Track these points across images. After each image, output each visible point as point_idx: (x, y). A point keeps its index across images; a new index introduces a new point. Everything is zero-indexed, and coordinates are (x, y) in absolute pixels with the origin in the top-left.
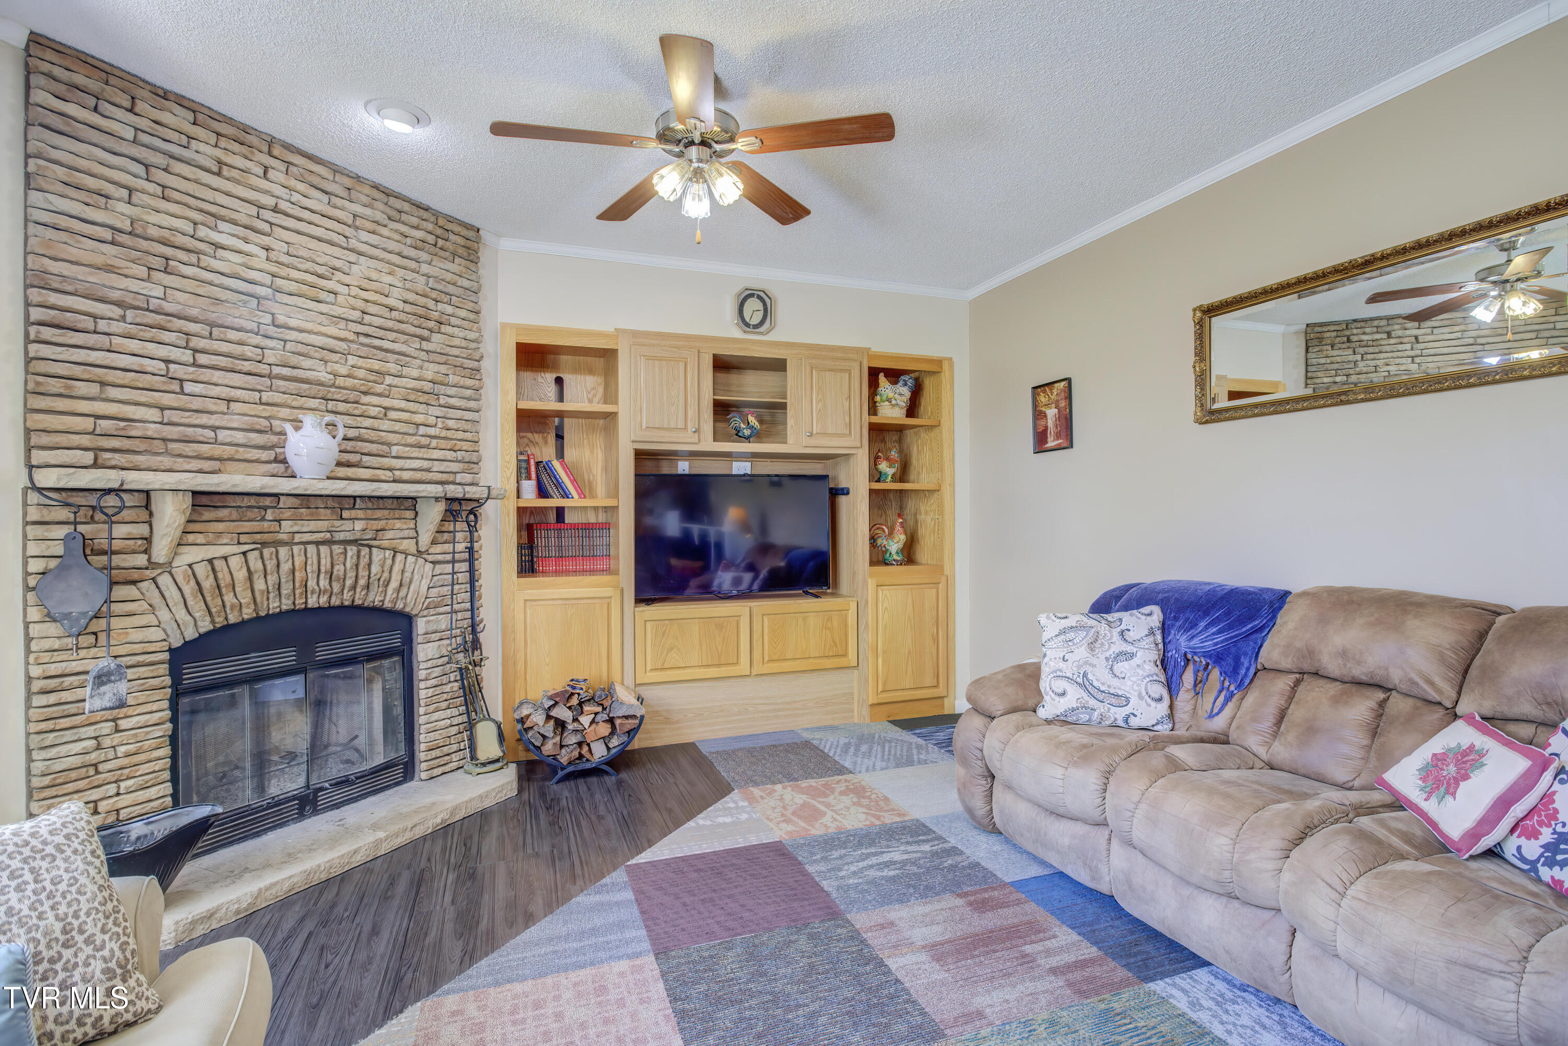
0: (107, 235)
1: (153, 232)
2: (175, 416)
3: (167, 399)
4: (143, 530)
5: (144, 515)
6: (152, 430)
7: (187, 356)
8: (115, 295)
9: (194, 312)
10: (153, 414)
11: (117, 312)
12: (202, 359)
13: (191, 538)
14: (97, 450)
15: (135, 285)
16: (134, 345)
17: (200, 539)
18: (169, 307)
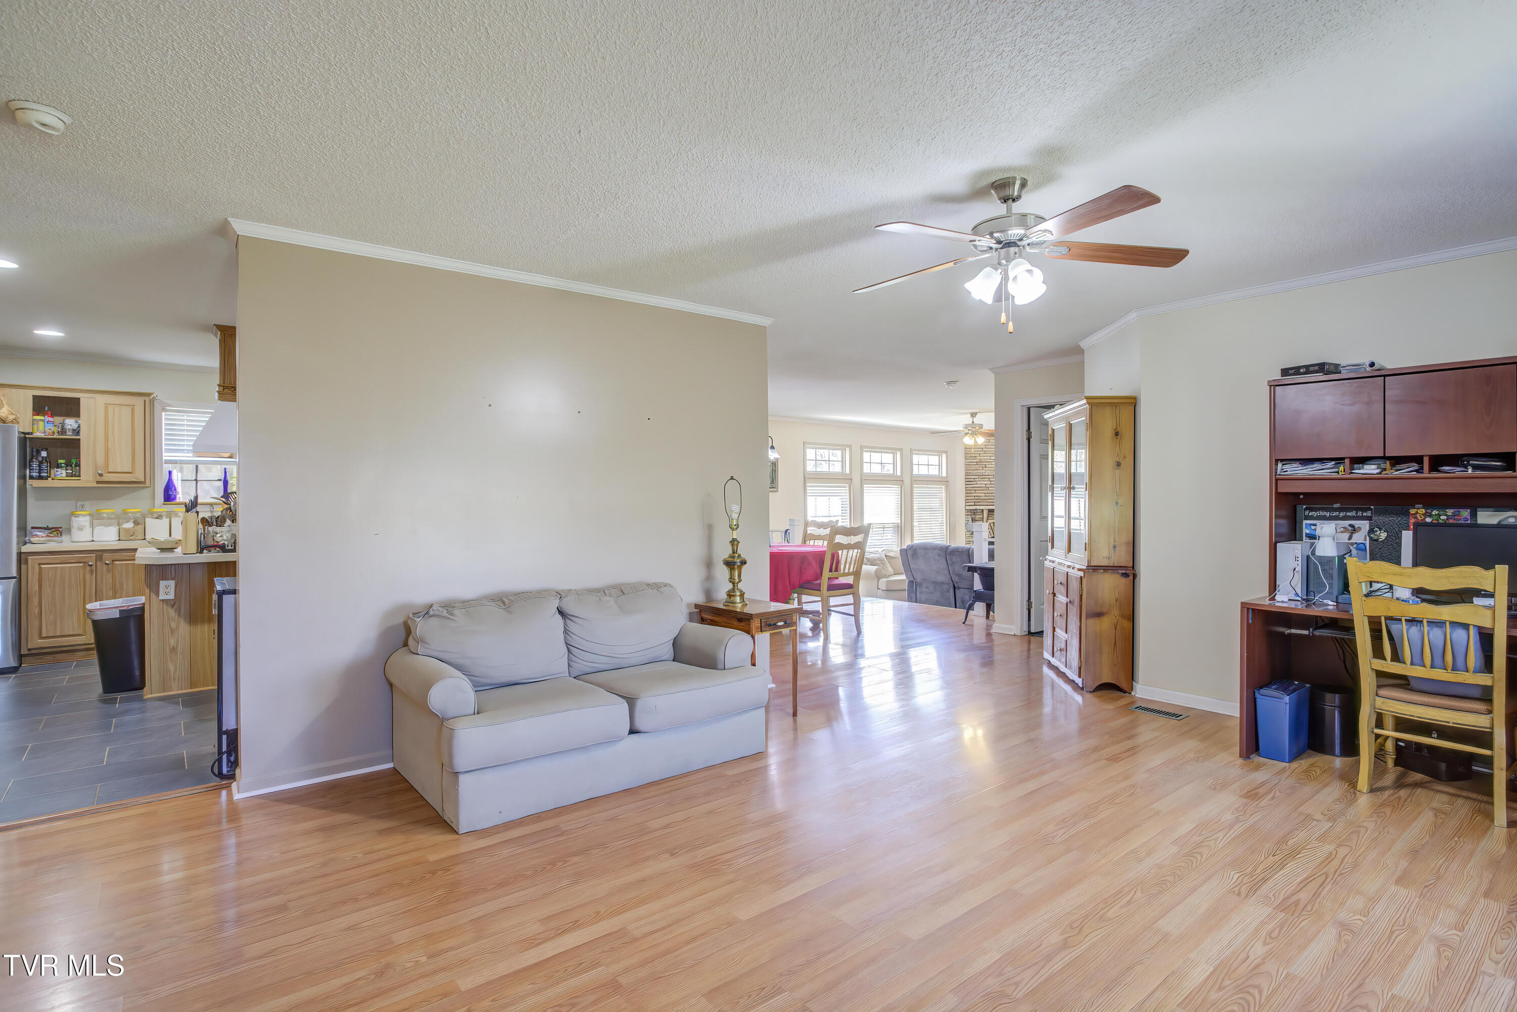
0: (975, 463)
1: (983, 461)
2: (986, 495)
3: (985, 492)
4: (982, 516)
5: (981, 514)
6: (983, 498)
7: (989, 483)
8: (978, 474)
9: (990, 474)
10: (983, 495)
11: (977, 477)
12: (992, 483)
13: (990, 518)
14: (975, 502)
15: (980, 471)
16: (980, 482)
17: (991, 518)
18: (985, 474)
